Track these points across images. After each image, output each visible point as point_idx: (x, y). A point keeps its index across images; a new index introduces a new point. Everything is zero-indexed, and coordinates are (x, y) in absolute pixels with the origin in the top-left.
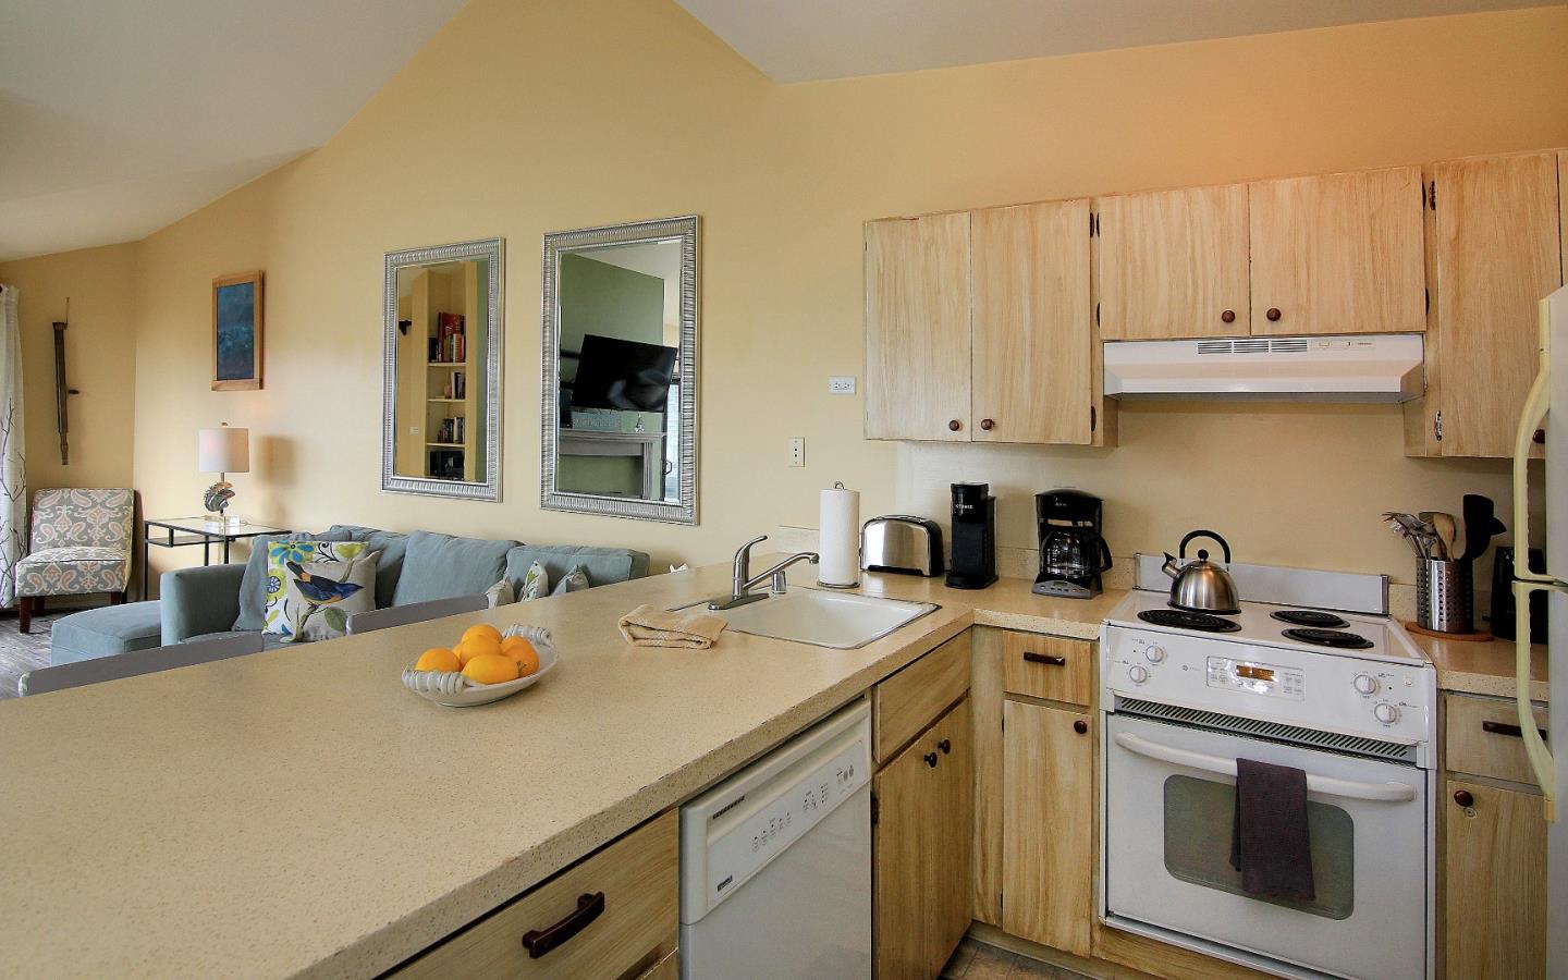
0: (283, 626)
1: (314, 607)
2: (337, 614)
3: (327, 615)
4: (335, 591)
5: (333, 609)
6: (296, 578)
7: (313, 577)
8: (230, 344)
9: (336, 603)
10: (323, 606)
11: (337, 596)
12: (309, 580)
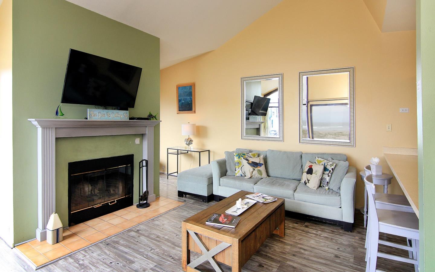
0: (241, 174)
1: (254, 169)
2: (260, 171)
3: (258, 171)
4: (258, 165)
5: (259, 170)
6: (248, 162)
7: (252, 162)
8: (183, 102)
9: (259, 168)
10: (256, 169)
11: (259, 166)
12: (251, 162)
